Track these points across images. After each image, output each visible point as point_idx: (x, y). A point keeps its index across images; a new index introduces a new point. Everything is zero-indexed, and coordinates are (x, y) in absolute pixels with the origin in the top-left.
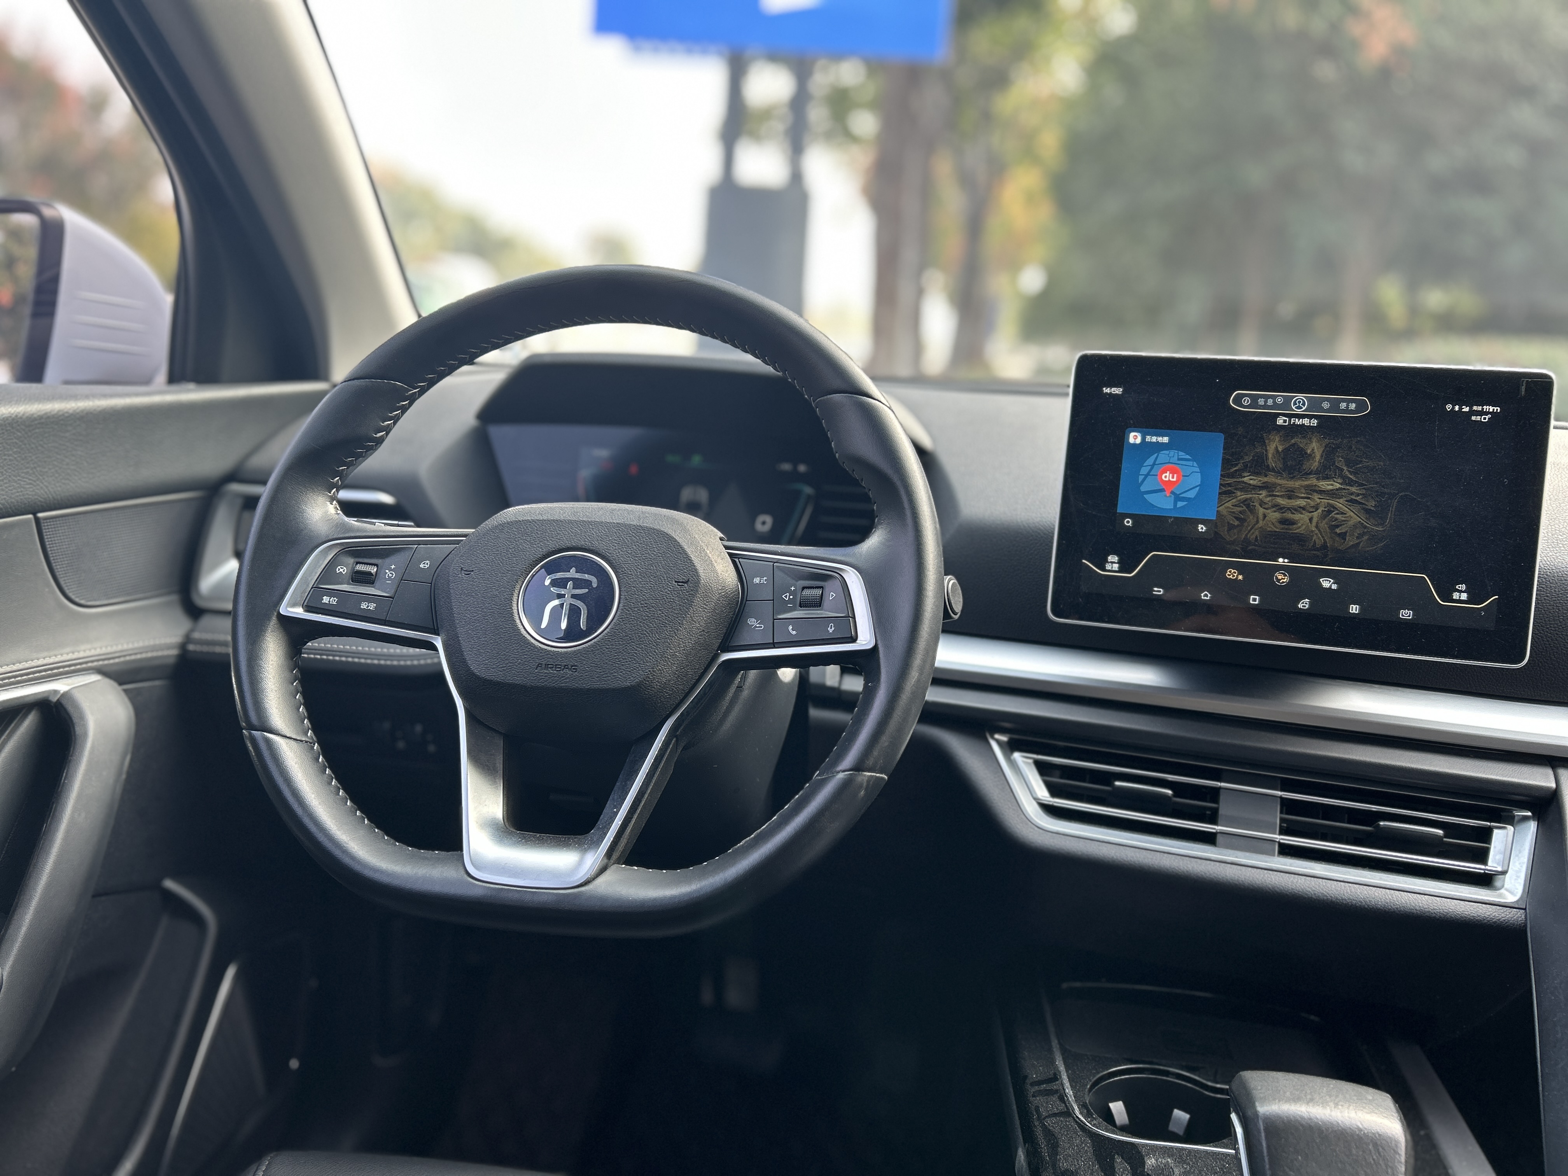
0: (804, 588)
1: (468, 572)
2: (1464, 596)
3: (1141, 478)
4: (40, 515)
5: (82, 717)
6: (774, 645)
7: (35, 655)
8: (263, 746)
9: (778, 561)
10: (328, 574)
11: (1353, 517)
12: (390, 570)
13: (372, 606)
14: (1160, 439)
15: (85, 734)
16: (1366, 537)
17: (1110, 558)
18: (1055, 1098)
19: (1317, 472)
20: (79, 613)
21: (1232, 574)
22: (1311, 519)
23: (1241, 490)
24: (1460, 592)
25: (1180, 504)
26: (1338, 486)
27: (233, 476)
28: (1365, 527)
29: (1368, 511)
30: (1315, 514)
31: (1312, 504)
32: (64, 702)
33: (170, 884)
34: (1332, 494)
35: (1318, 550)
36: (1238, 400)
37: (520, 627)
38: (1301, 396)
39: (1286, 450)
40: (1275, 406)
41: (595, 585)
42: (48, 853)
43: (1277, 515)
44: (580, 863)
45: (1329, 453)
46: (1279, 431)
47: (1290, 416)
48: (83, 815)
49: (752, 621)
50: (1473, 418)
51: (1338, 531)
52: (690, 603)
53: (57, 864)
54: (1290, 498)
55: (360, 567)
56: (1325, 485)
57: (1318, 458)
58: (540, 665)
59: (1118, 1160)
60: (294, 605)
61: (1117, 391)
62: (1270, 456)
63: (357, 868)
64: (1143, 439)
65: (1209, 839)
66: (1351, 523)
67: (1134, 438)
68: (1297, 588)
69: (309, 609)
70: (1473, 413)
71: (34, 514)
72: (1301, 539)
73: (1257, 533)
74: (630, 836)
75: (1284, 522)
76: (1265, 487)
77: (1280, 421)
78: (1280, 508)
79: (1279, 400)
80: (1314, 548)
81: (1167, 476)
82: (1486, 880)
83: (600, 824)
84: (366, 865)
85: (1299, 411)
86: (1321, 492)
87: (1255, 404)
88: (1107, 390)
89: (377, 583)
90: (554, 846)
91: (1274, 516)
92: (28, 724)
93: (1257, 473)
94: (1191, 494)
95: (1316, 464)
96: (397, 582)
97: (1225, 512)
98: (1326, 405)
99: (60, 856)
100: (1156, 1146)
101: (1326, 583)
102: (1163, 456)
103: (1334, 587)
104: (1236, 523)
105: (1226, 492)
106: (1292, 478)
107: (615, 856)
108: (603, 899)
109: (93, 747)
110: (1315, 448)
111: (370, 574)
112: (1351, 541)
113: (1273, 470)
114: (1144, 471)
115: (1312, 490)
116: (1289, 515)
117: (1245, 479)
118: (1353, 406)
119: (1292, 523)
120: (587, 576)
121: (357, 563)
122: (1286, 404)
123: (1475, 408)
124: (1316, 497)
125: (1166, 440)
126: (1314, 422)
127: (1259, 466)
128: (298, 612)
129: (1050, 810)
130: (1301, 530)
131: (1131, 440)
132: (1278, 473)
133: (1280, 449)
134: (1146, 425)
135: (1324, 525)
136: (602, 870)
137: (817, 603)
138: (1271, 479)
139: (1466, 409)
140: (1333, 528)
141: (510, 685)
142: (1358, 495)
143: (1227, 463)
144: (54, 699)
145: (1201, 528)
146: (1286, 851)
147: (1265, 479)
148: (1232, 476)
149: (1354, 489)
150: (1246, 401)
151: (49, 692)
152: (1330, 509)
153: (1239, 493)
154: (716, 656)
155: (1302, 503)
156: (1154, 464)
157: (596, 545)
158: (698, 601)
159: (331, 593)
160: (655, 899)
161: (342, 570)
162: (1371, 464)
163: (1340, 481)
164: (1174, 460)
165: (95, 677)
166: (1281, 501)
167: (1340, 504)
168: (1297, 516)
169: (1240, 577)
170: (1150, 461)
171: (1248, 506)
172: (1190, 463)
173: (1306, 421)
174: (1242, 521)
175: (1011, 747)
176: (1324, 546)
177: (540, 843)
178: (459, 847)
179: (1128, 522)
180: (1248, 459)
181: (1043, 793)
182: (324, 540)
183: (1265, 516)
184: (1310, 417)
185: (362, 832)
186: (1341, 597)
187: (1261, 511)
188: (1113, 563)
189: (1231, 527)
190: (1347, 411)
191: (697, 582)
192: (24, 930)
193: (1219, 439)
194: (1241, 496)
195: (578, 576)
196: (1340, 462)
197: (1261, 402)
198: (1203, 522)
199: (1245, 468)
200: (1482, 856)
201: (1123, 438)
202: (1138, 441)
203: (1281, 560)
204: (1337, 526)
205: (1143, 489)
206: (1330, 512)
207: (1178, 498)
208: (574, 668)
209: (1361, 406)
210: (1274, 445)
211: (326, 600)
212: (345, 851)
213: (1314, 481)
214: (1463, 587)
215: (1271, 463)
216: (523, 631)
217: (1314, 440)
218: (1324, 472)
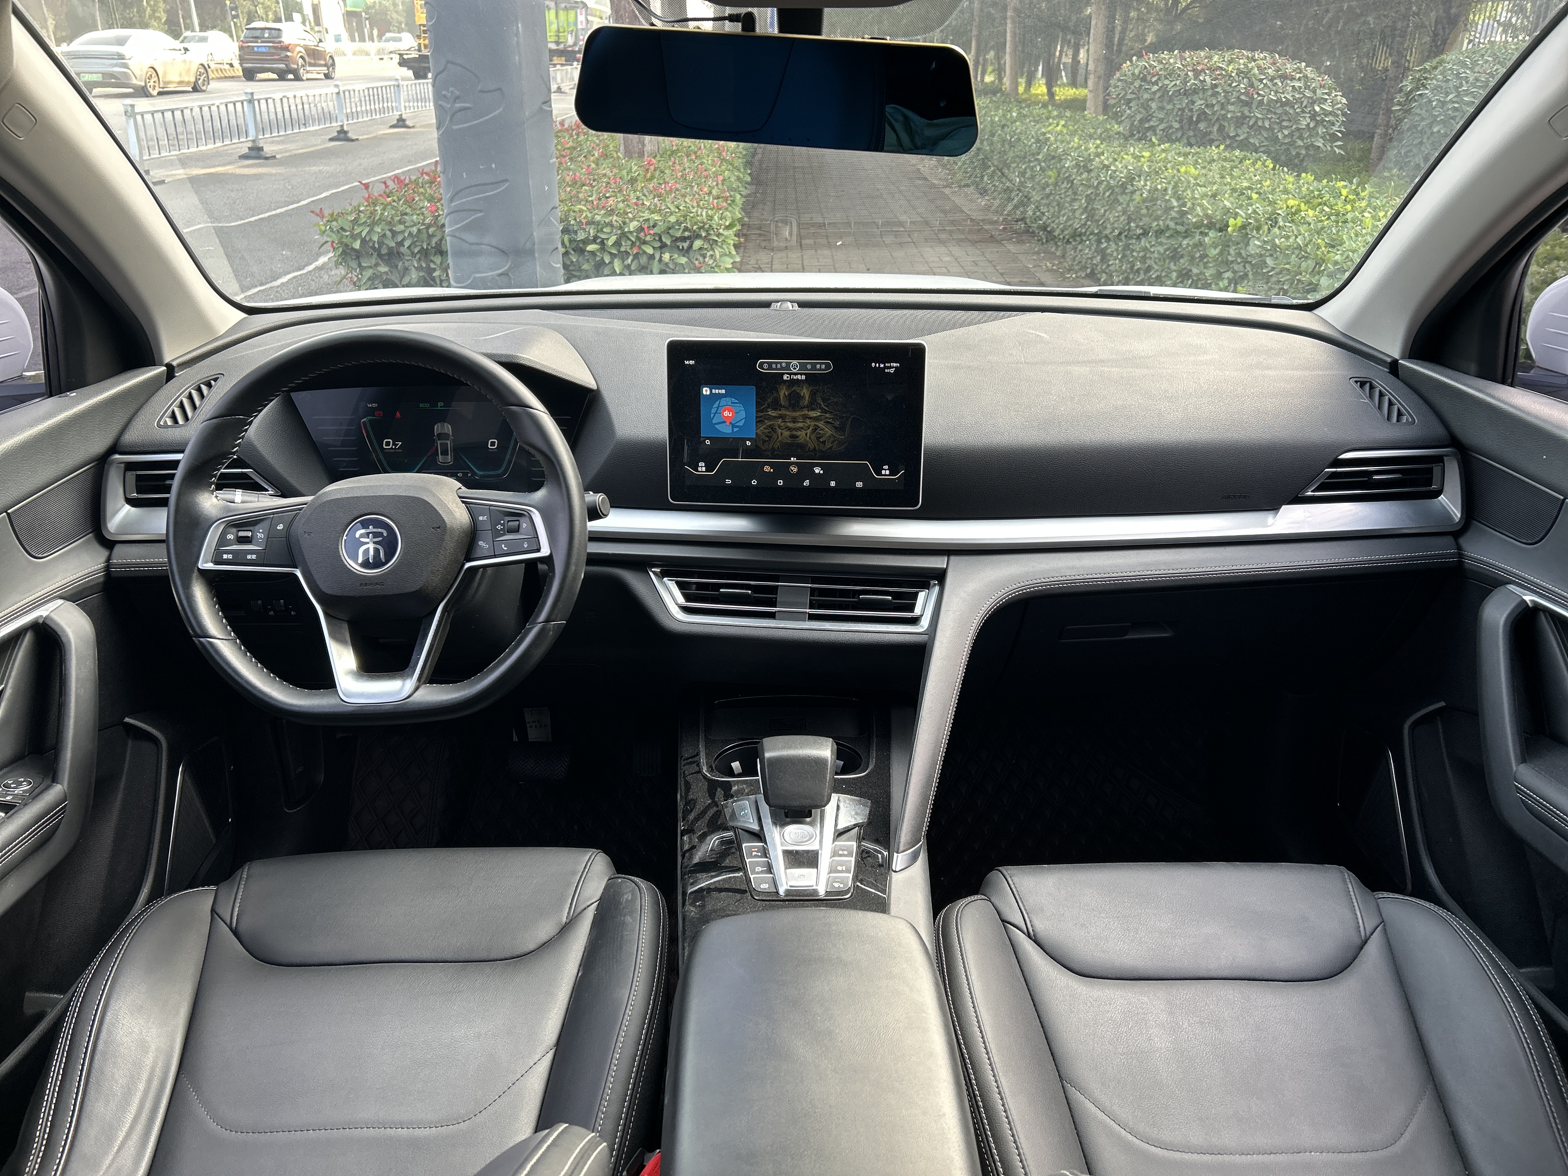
0: (508, 521)
1: (309, 534)
2: (888, 472)
3: (712, 415)
4: (9, 511)
5: (64, 631)
6: (495, 556)
7: (23, 597)
8: (208, 646)
9: (491, 505)
10: (222, 541)
11: (828, 431)
12: (260, 533)
13: (254, 557)
14: (720, 391)
15: (69, 641)
16: (836, 442)
17: (700, 464)
18: (694, 765)
19: (807, 407)
20: (39, 563)
21: (767, 469)
22: (806, 434)
23: (767, 419)
24: (885, 470)
25: (735, 430)
26: (819, 414)
27: (114, 449)
28: (835, 437)
29: (835, 428)
30: (808, 431)
31: (806, 425)
32: (48, 622)
33: (127, 720)
34: (816, 419)
35: (811, 451)
36: (761, 366)
37: (346, 563)
38: (795, 362)
39: (789, 394)
40: (782, 368)
41: (385, 534)
42: (69, 717)
43: (788, 433)
44: (403, 685)
45: (813, 394)
46: (785, 384)
47: (790, 374)
48: (83, 690)
49: (481, 543)
50: (886, 371)
51: (821, 440)
52: (443, 540)
53: (76, 722)
54: (794, 423)
55: (241, 534)
56: (813, 414)
57: (807, 398)
58: (361, 584)
59: (719, 790)
60: (206, 562)
61: (692, 362)
62: (782, 398)
63: (280, 705)
64: (711, 391)
65: (771, 616)
66: (828, 435)
67: (706, 391)
68: (800, 475)
69: (216, 563)
70: (885, 367)
71: (6, 512)
72: (802, 446)
73: (778, 444)
74: (429, 668)
75: (792, 436)
76: (781, 416)
77: (785, 377)
78: (789, 429)
79: (784, 365)
80: (809, 451)
81: (726, 414)
82: (914, 621)
83: (411, 665)
84: (285, 704)
85: (795, 371)
86: (810, 418)
87: (770, 368)
88: (687, 362)
89: (254, 542)
90: (388, 680)
91: (787, 433)
92: (28, 639)
93: (775, 409)
94: (741, 424)
95: (807, 402)
96: (265, 540)
97: (760, 433)
98: (809, 367)
99: (76, 717)
100: (740, 781)
101: (817, 470)
102: (723, 401)
103: (822, 472)
104: (767, 439)
105: (759, 421)
106: (794, 411)
107: (423, 680)
108: (419, 703)
109: (76, 648)
110: (805, 392)
111: (248, 537)
112: (828, 445)
113: (784, 407)
114: (713, 411)
115: (805, 417)
116: (795, 433)
117: (769, 413)
118: (823, 366)
119: (797, 437)
120: (380, 530)
121: (239, 531)
122: (788, 367)
123: (887, 365)
124: (808, 421)
125: (723, 391)
126: (804, 377)
127: (776, 405)
128: (210, 566)
129: (686, 610)
130: (802, 441)
131: (704, 393)
132: (787, 408)
133: (787, 394)
134: (712, 383)
135: (813, 437)
136: (417, 689)
137: (517, 530)
138: (783, 412)
139: (882, 366)
140: (818, 438)
141: (346, 597)
142: (830, 418)
143: (758, 404)
144: (41, 621)
145: (748, 443)
146: (812, 617)
147: (780, 412)
148: (762, 411)
149: (827, 415)
150: (766, 366)
151: (38, 618)
152: (816, 428)
153: (766, 421)
154: (463, 565)
155: (801, 425)
156: (719, 406)
157: (382, 510)
158: (447, 537)
159: (227, 552)
160: (447, 701)
161: (230, 537)
162: (835, 400)
163: (820, 411)
164: (730, 403)
165: (60, 602)
166: (789, 425)
167: (821, 424)
168: (798, 433)
169: (772, 470)
170: (716, 405)
171: (772, 429)
172: (738, 405)
173: (799, 377)
174: (770, 437)
175: (663, 574)
176: (815, 449)
177: (380, 678)
178: (335, 687)
179: (708, 442)
180: (769, 401)
181: (681, 600)
182: (215, 519)
183: (782, 434)
184: (801, 374)
185: (277, 686)
186: (825, 478)
187: (780, 431)
188: (702, 467)
189: (764, 442)
190: (820, 369)
191: (446, 526)
192: (68, 763)
193: (752, 390)
194: (768, 423)
195: (375, 530)
196: (820, 401)
197: (774, 366)
198: (749, 439)
199: (768, 407)
200: (911, 608)
201: (699, 392)
202: (708, 393)
203: (792, 459)
204: (820, 438)
205: (714, 422)
206: (816, 429)
207: (733, 426)
208: (381, 584)
209: (828, 366)
210: (783, 392)
211: (225, 556)
212: (271, 698)
213: (807, 412)
214: (886, 467)
215: (783, 403)
216: (348, 566)
217: (804, 388)
218: (811, 406)
